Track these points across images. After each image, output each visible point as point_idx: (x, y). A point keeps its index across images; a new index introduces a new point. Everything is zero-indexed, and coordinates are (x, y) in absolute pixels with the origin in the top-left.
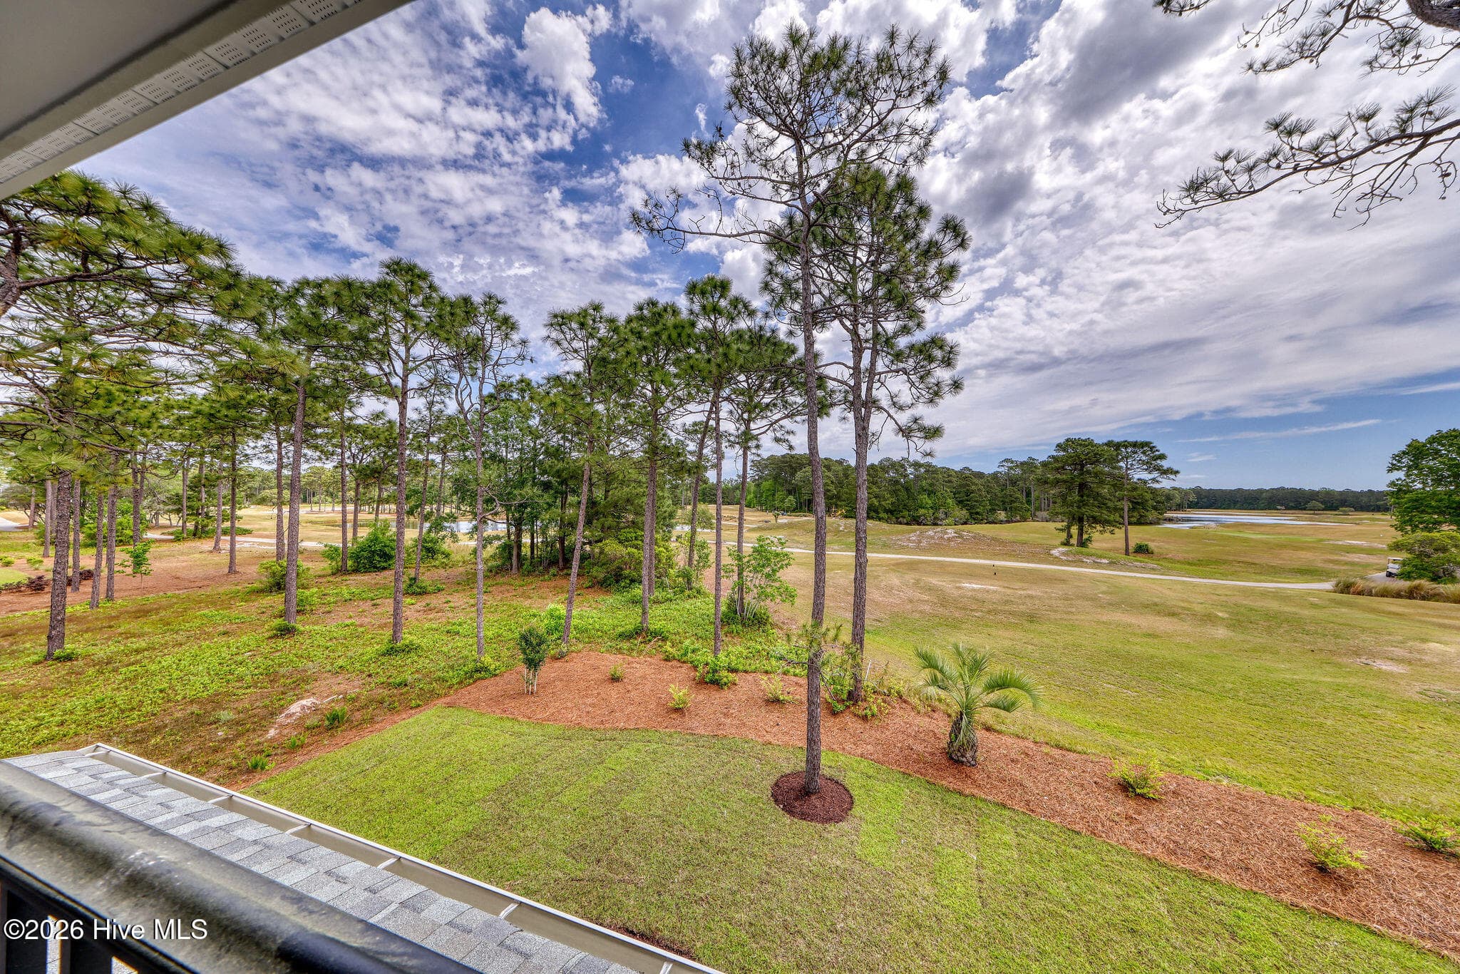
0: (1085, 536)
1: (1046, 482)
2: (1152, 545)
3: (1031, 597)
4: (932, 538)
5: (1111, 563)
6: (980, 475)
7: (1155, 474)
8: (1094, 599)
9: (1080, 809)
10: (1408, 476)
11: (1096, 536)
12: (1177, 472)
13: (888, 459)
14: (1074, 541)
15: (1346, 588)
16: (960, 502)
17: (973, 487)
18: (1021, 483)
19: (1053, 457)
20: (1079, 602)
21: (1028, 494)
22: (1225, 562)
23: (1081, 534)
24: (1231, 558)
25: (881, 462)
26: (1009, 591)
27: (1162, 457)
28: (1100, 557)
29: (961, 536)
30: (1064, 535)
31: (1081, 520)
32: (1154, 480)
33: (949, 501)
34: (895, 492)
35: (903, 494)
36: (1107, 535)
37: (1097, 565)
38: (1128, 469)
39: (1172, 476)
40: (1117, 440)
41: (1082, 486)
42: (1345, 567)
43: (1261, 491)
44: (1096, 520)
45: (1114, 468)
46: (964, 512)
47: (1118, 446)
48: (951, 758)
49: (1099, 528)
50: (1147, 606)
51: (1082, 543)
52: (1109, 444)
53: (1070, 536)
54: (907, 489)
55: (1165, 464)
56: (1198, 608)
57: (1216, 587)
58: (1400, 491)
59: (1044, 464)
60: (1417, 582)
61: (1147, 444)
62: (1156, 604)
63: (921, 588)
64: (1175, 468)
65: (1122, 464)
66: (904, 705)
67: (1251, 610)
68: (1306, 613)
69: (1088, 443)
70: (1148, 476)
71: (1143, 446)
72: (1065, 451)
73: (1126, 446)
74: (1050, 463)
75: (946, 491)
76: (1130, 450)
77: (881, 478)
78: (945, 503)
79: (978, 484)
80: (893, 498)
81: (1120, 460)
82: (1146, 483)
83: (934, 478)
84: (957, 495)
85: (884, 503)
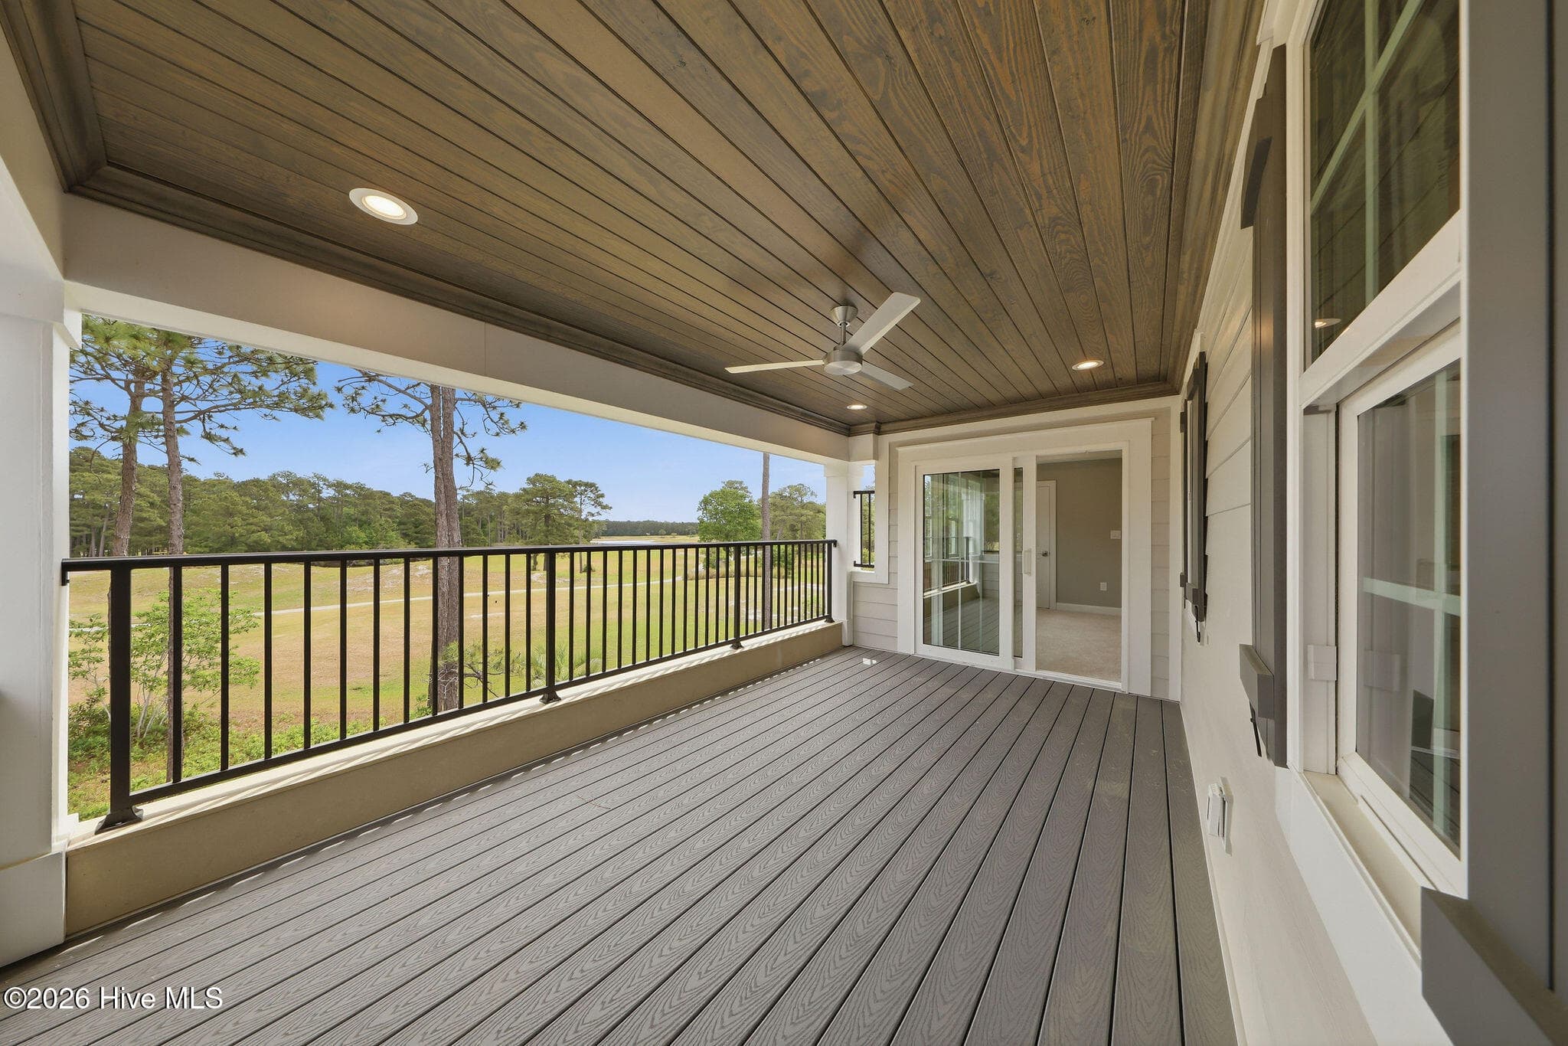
1: (519, 513)
6: (428, 503)
7: (598, 509)
10: (703, 514)
12: (611, 508)
13: (288, 475)
17: (423, 517)
18: (476, 514)
19: (524, 490)
21: (483, 526)
25: (273, 478)
27: (602, 496)
32: (599, 513)
33: (391, 533)
34: (301, 523)
35: (317, 526)
38: (581, 504)
39: (608, 511)
40: (575, 479)
41: (547, 517)
43: (639, 523)
45: (572, 503)
47: (575, 484)
52: (569, 482)
53: (536, 563)
54: (323, 519)
55: (604, 501)
58: (701, 522)
59: (517, 496)
61: (592, 485)
64: (610, 505)
65: (577, 499)
69: (551, 480)
70: (594, 510)
71: (591, 486)
72: (534, 485)
73: (580, 485)
74: (522, 495)
75: (386, 521)
76: (583, 488)
77: (273, 501)
78: (385, 537)
79: (428, 514)
80: (299, 530)
81: (576, 496)
82: (593, 515)
83: (369, 505)
84: (402, 527)
85: (281, 539)
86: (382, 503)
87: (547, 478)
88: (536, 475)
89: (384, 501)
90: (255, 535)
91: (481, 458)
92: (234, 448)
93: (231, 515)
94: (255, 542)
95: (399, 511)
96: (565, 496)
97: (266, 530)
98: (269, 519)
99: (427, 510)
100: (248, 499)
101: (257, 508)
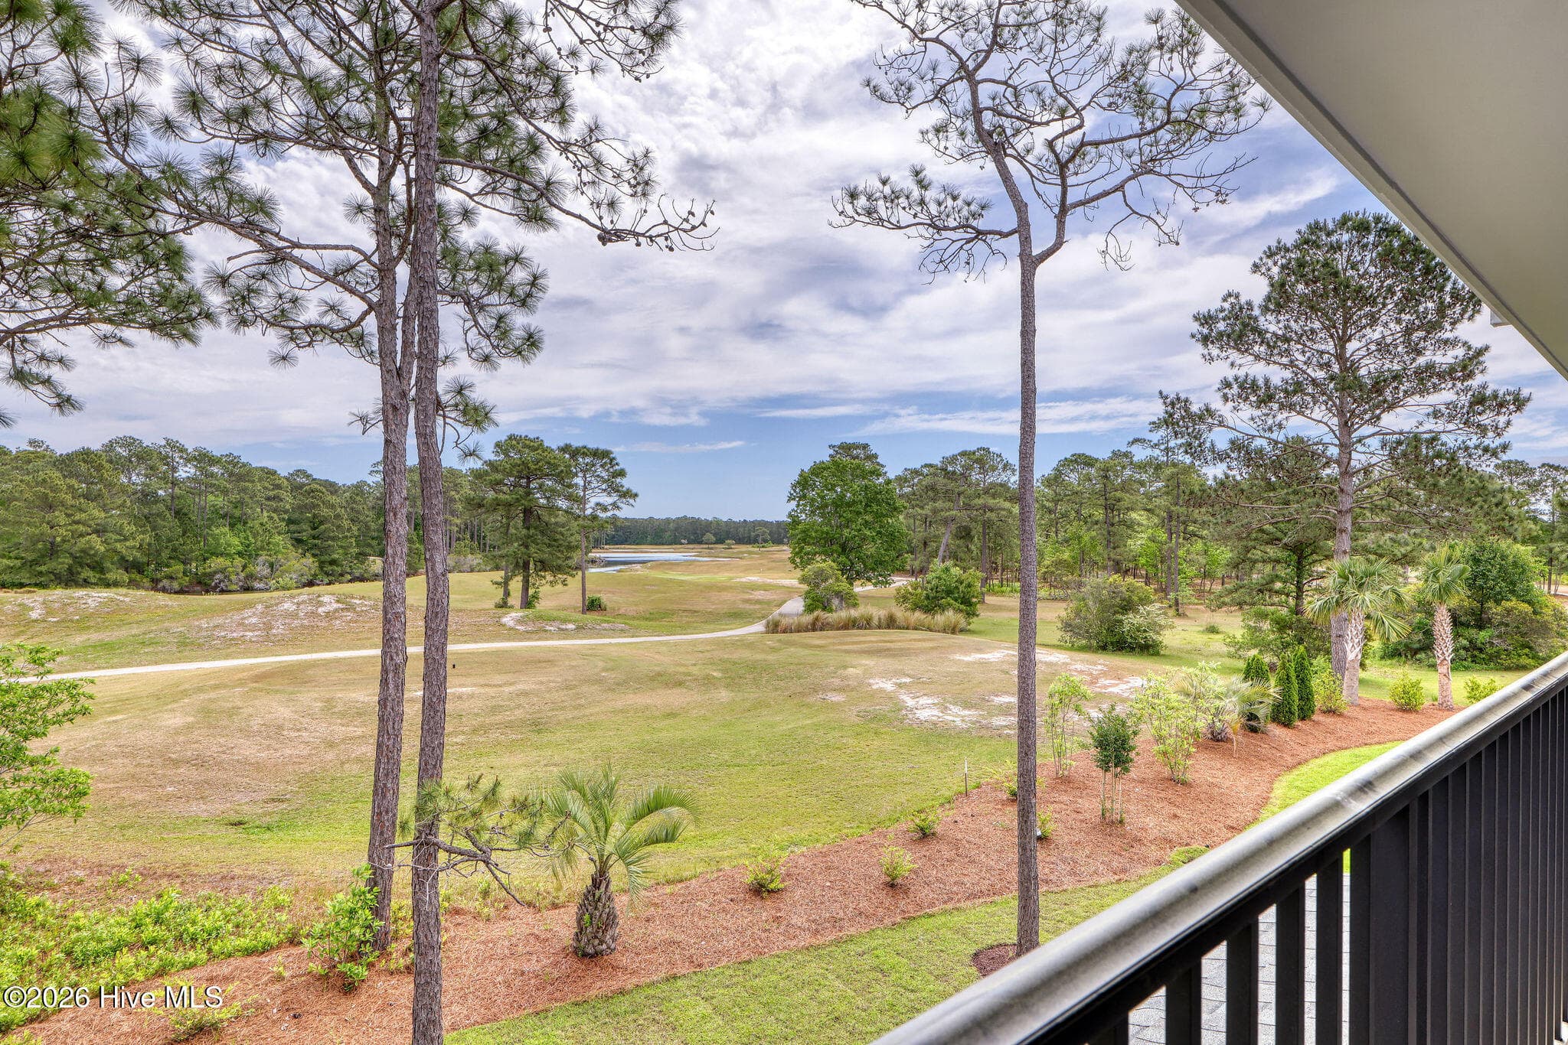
0: (531, 591)
1: (480, 506)
2: (605, 599)
3: (525, 694)
4: (294, 615)
5: (578, 628)
6: (332, 487)
7: (614, 498)
8: (599, 681)
9: (737, 935)
10: (798, 506)
11: (545, 589)
12: (636, 495)
13: (129, 442)
14: (515, 599)
15: (774, 628)
16: (299, 542)
17: (325, 512)
19: (490, 464)
20: (585, 688)
22: (673, 613)
23: (526, 589)
24: (675, 607)
25: (110, 447)
26: (491, 691)
27: (622, 473)
28: (565, 621)
29: (350, 608)
30: (500, 592)
31: (526, 566)
32: (615, 506)
33: (278, 538)
34: (147, 520)
35: (169, 525)
36: (559, 587)
37: (563, 634)
38: (585, 488)
39: (631, 501)
40: (575, 443)
41: (528, 512)
42: (757, 606)
44: (543, 566)
45: (569, 486)
46: (309, 560)
47: (575, 453)
48: (585, 955)
49: (549, 577)
50: (652, 679)
51: (527, 603)
52: (565, 449)
53: (507, 594)
54: (179, 514)
55: (626, 483)
56: (695, 670)
57: (694, 643)
58: (795, 522)
59: (477, 476)
60: (816, 613)
61: (604, 454)
62: (659, 674)
63: (343, 715)
64: (634, 491)
65: (579, 481)
66: (459, 919)
67: (735, 663)
68: (771, 657)
69: (534, 445)
70: (607, 500)
71: (602, 455)
72: (507, 455)
73: (585, 455)
74: (486, 473)
75: (271, 518)
76: (587, 460)
77: (110, 486)
78: (269, 544)
79: (333, 507)
80: (143, 533)
81: (576, 475)
82: (605, 509)
83: (244, 490)
84: (293, 527)
85: (118, 545)
86: (265, 488)
87: (527, 442)
88: (511, 438)
89: (267, 484)
90: (83, 540)
91: (456, 405)
92: (59, 395)
93: (51, 507)
94: (83, 551)
95: (289, 501)
96: (558, 475)
97: (97, 532)
98: (103, 515)
99: (333, 499)
100: (73, 482)
101: (87, 496)
